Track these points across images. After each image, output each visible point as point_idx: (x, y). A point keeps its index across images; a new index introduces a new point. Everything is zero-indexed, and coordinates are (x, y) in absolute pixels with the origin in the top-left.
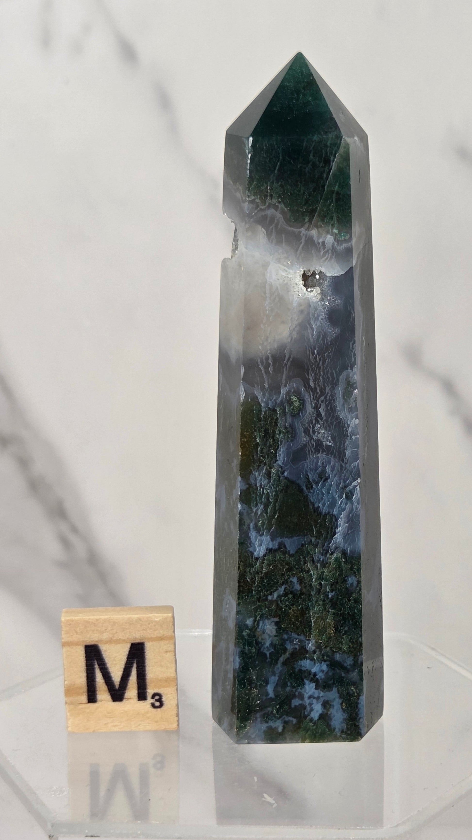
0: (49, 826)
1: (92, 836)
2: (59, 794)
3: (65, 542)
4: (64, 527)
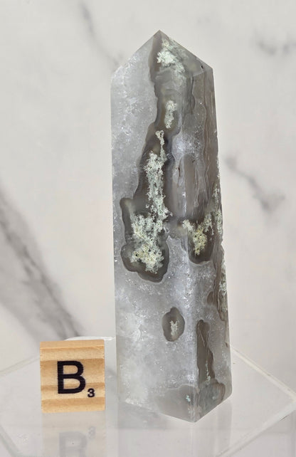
3: (28, 270)
4: (28, 262)
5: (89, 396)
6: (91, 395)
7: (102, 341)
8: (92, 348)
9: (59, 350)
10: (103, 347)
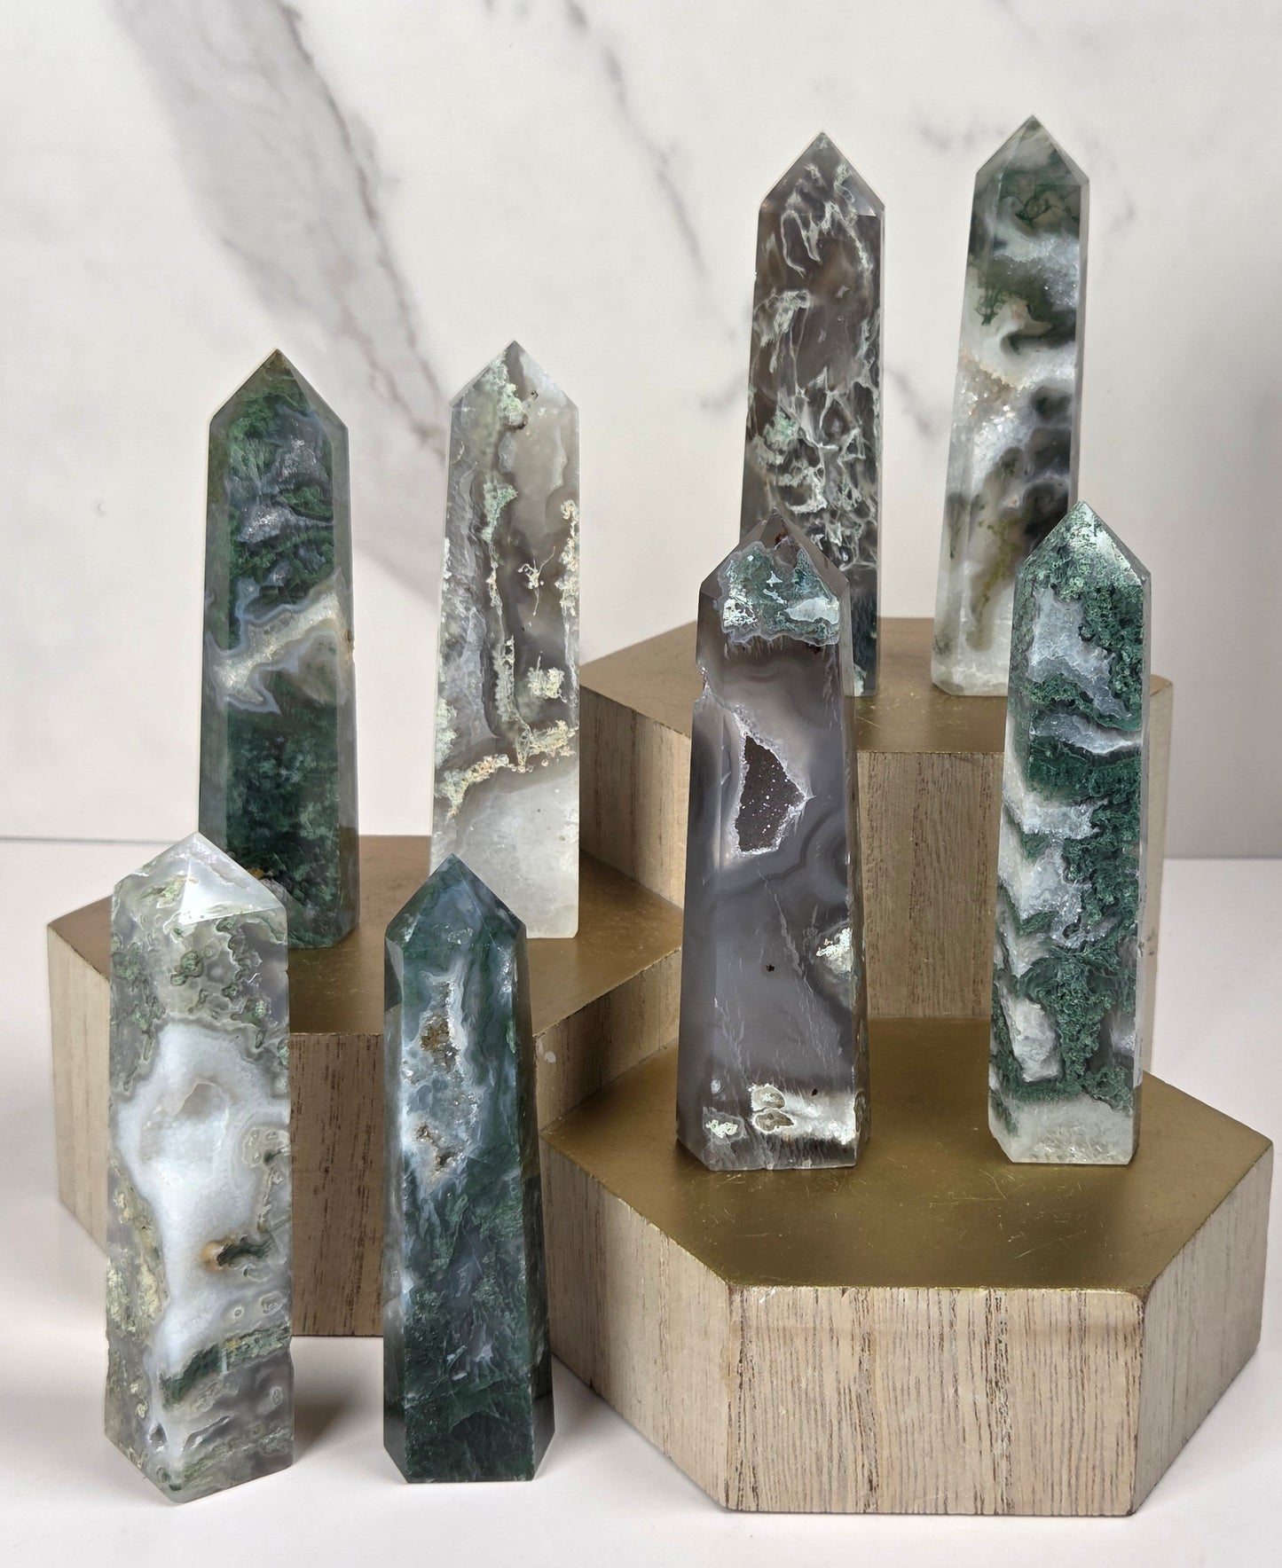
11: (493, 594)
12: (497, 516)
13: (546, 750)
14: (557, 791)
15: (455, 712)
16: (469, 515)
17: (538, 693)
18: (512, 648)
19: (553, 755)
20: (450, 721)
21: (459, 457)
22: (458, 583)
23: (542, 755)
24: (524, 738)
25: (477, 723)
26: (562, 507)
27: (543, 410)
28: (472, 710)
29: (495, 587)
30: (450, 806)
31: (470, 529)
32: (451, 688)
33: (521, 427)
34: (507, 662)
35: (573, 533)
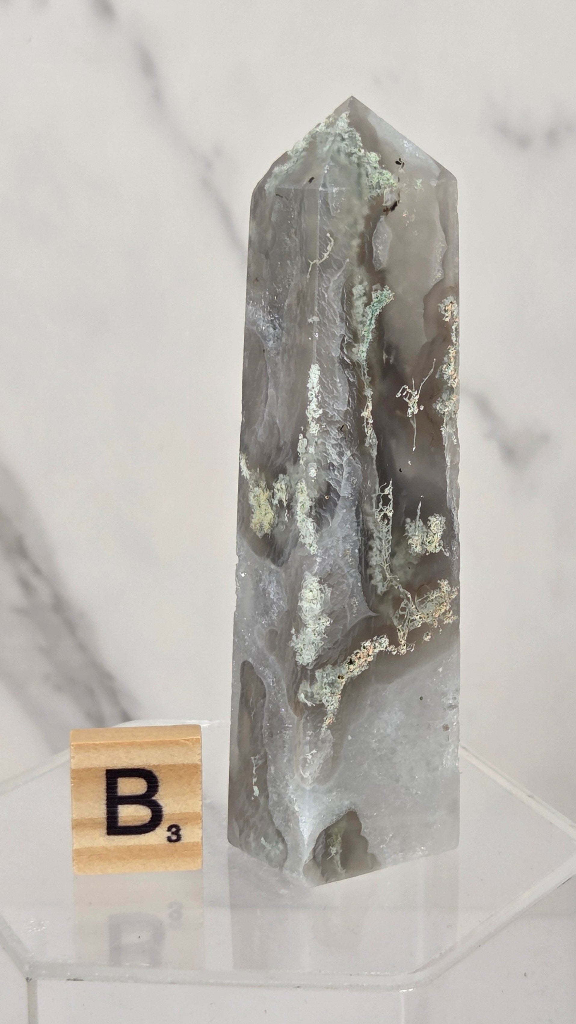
0: (27, 968)
1: (75, 980)
2: (37, 929)
3: (25, 585)
4: (24, 568)
5: (169, 839)
6: (174, 837)
7: (197, 728)
8: (177, 743)
9: (109, 746)
10: (199, 741)
11: (369, 431)
12: (373, 327)
13: (428, 621)
14: (440, 670)
15: (328, 591)
16: (339, 330)
17: (418, 549)
18: (391, 497)
19: (436, 624)
20: (324, 604)
21: (326, 255)
22: (331, 423)
23: (425, 627)
24: (403, 609)
25: (354, 600)
26: (442, 306)
27: (419, 182)
28: (348, 585)
29: (371, 421)
30: (325, 714)
31: (342, 349)
32: (324, 560)
33: (395, 205)
34: (385, 516)
35: (454, 338)
